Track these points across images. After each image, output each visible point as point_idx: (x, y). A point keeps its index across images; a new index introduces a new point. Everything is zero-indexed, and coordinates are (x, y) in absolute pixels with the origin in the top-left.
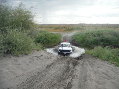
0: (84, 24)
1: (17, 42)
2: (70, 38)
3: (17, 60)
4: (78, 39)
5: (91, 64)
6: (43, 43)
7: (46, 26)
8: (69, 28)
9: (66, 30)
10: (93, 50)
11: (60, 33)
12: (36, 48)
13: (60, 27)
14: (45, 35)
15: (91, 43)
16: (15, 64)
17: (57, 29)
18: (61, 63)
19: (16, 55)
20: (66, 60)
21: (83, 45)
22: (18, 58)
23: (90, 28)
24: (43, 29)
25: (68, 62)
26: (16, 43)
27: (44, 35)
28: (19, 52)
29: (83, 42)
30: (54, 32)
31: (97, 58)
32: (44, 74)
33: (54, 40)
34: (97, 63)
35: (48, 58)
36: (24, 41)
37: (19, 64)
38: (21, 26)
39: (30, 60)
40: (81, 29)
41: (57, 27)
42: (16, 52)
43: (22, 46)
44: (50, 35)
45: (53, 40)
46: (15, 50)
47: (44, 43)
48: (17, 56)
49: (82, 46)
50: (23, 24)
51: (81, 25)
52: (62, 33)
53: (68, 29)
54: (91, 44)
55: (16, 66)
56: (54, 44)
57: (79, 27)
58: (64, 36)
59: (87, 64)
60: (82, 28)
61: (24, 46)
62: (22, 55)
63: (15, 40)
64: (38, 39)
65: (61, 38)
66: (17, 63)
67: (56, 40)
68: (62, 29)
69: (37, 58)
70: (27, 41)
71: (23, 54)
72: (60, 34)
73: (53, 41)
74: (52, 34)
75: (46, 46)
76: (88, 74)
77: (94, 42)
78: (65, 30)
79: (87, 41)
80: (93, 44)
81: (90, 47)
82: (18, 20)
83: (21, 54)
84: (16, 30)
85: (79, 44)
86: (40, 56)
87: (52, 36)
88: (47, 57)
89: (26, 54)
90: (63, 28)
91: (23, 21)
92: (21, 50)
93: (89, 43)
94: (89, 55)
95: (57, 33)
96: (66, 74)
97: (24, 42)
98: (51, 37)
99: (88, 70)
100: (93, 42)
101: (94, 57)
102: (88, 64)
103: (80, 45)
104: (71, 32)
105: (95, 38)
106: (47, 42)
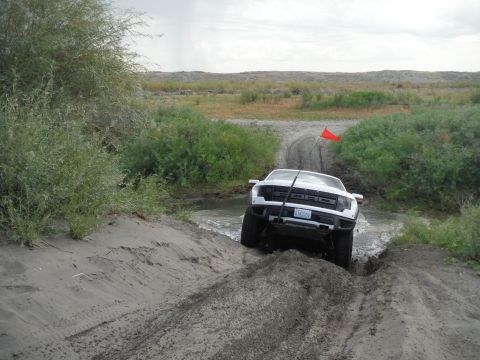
0: (408, 73)
1: (23, 166)
2: (325, 153)
3: (19, 268)
4: (373, 158)
5: (434, 297)
6: (172, 176)
7: (195, 85)
8: (319, 98)
9: (305, 107)
10: (451, 219)
11: (269, 122)
12: (128, 205)
13: (273, 91)
14: (188, 135)
15: (446, 180)
16: (8, 287)
17: (254, 99)
18: (265, 285)
19: (15, 237)
20: (291, 272)
21: (397, 192)
22: (29, 253)
23: (439, 99)
24: (178, 102)
25: (302, 282)
26: (18, 171)
27: (181, 132)
28: (31, 224)
29: (399, 175)
30: (237, 115)
31: (470, 267)
32: (163, 342)
33: (235, 162)
34: (468, 291)
35: (195, 260)
36: (61, 165)
37: (28, 288)
38: (46, 80)
39: (95, 269)
40: (389, 99)
41: (255, 90)
42: (19, 219)
43: (51, 192)
44: (215, 135)
45: (228, 163)
46: (11, 210)
47: (176, 178)
48: (22, 245)
49: (392, 197)
50: (59, 71)
51: (392, 81)
52: (284, 123)
53: (315, 99)
54: (442, 189)
55: (13, 295)
56: (235, 183)
57: (379, 90)
58: (291, 139)
59: (407, 298)
60: (396, 94)
61: (62, 190)
62: (51, 239)
63: (12, 156)
64: (145, 152)
65: (275, 150)
66: (19, 283)
67: (245, 161)
68: (284, 100)
69: (133, 257)
70: (77, 163)
71: (53, 232)
72: (268, 127)
73: (232, 168)
74: (228, 127)
75: (189, 197)
76: (407, 349)
77: (462, 173)
78: (297, 108)
79: (424, 170)
80: (452, 187)
81: (437, 201)
82: (33, 50)
83: (46, 232)
84: (23, 104)
85: (375, 188)
86: (151, 246)
87: (225, 136)
88: (191, 254)
89: (74, 236)
90: (287, 96)
91: (58, 56)
92: (46, 211)
93: (430, 181)
94: (429, 246)
95: (253, 125)
96: (284, 346)
97: (65, 169)
98: (217, 145)
99: (414, 329)
100: (454, 176)
101: (456, 256)
102: (415, 294)
103: (382, 194)
104: (331, 118)
105: (467, 152)
106: (195, 171)
